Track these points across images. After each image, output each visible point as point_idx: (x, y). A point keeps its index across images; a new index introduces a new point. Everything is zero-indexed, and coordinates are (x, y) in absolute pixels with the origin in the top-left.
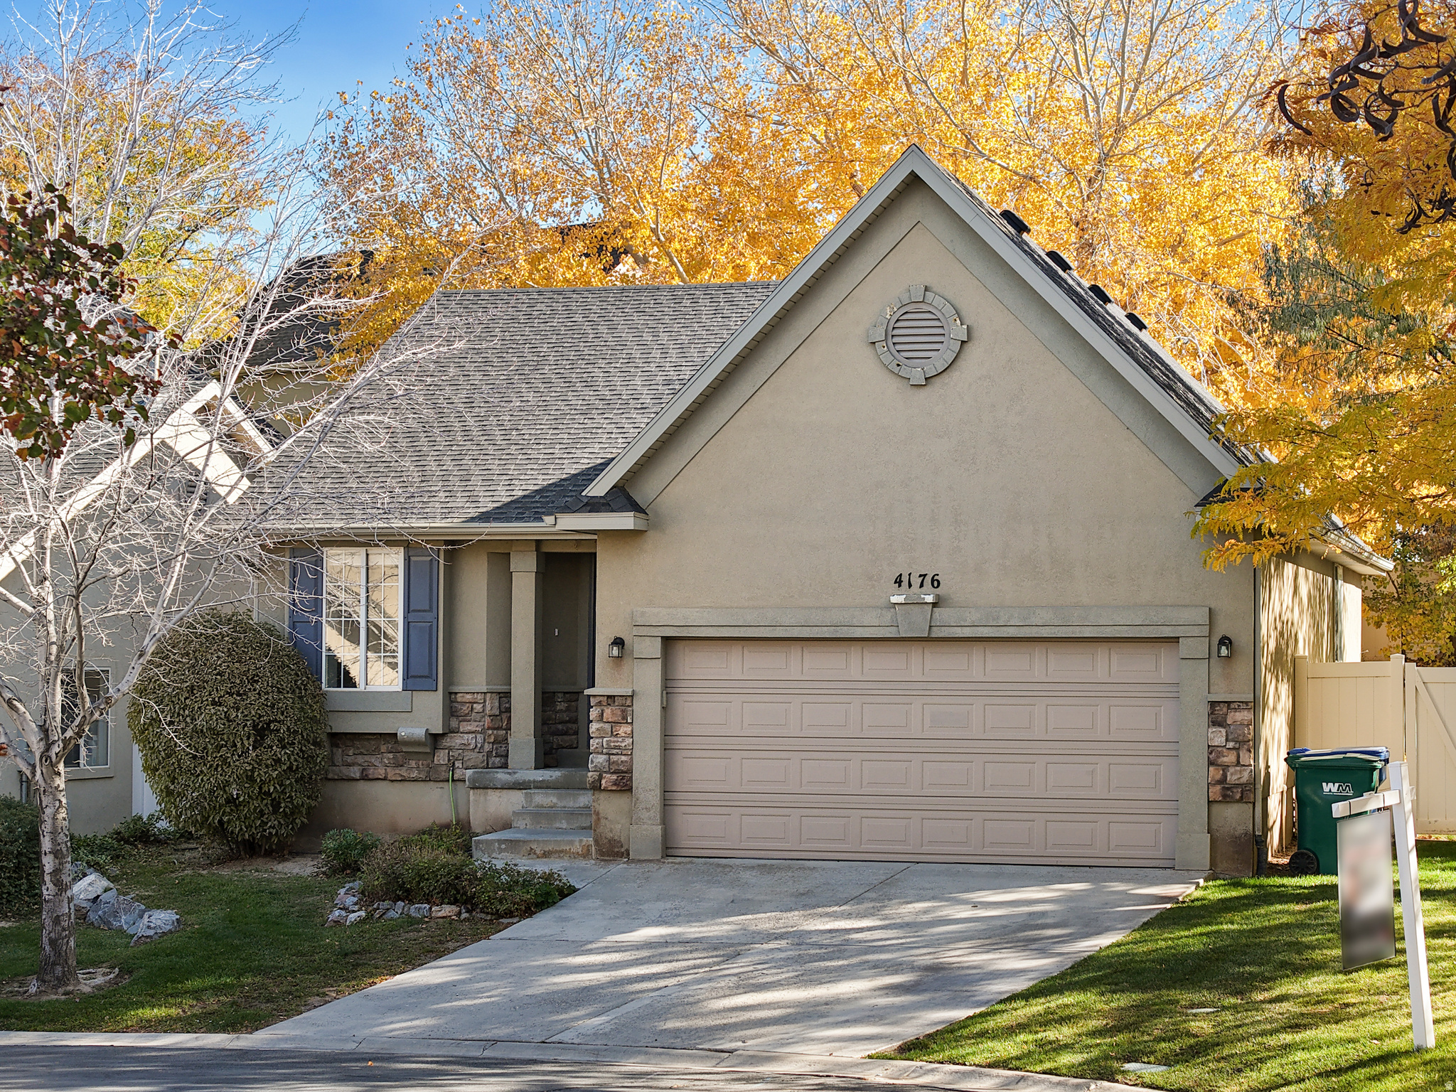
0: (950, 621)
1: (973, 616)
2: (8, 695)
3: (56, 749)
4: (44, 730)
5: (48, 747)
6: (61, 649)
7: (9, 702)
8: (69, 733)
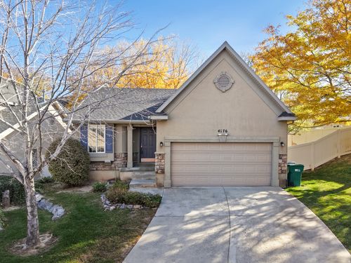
0: (230, 139)
1: (234, 138)
2: (13, 158)
3: (31, 175)
4: (27, 169)
5: (28, 174)
6: (32, 143)
7: (14, 160)
8: (36, 170)
